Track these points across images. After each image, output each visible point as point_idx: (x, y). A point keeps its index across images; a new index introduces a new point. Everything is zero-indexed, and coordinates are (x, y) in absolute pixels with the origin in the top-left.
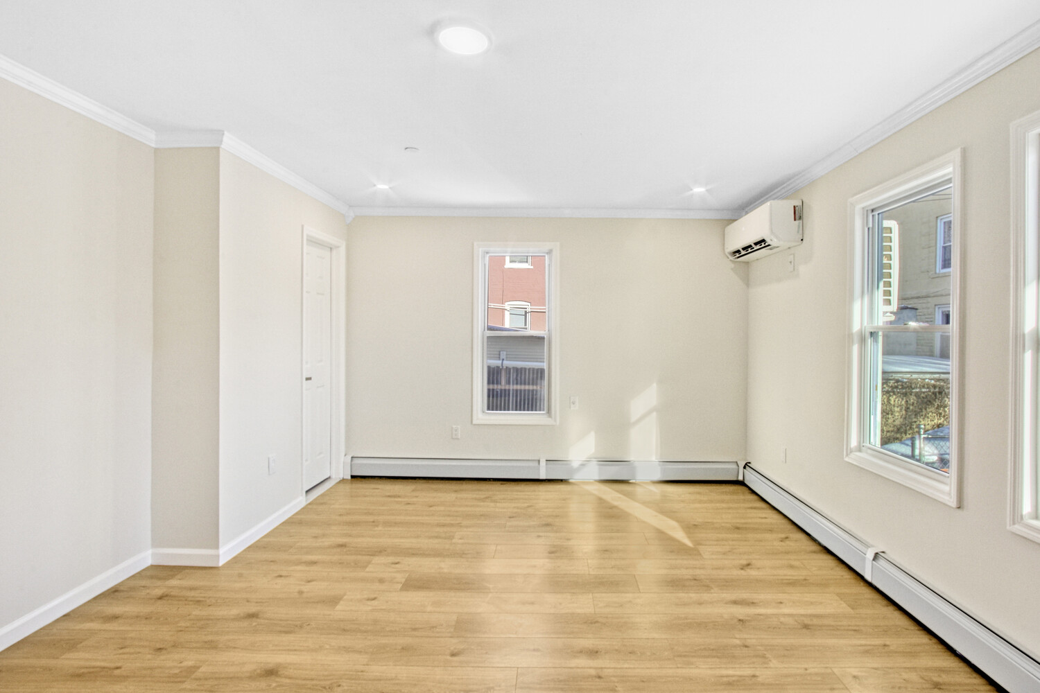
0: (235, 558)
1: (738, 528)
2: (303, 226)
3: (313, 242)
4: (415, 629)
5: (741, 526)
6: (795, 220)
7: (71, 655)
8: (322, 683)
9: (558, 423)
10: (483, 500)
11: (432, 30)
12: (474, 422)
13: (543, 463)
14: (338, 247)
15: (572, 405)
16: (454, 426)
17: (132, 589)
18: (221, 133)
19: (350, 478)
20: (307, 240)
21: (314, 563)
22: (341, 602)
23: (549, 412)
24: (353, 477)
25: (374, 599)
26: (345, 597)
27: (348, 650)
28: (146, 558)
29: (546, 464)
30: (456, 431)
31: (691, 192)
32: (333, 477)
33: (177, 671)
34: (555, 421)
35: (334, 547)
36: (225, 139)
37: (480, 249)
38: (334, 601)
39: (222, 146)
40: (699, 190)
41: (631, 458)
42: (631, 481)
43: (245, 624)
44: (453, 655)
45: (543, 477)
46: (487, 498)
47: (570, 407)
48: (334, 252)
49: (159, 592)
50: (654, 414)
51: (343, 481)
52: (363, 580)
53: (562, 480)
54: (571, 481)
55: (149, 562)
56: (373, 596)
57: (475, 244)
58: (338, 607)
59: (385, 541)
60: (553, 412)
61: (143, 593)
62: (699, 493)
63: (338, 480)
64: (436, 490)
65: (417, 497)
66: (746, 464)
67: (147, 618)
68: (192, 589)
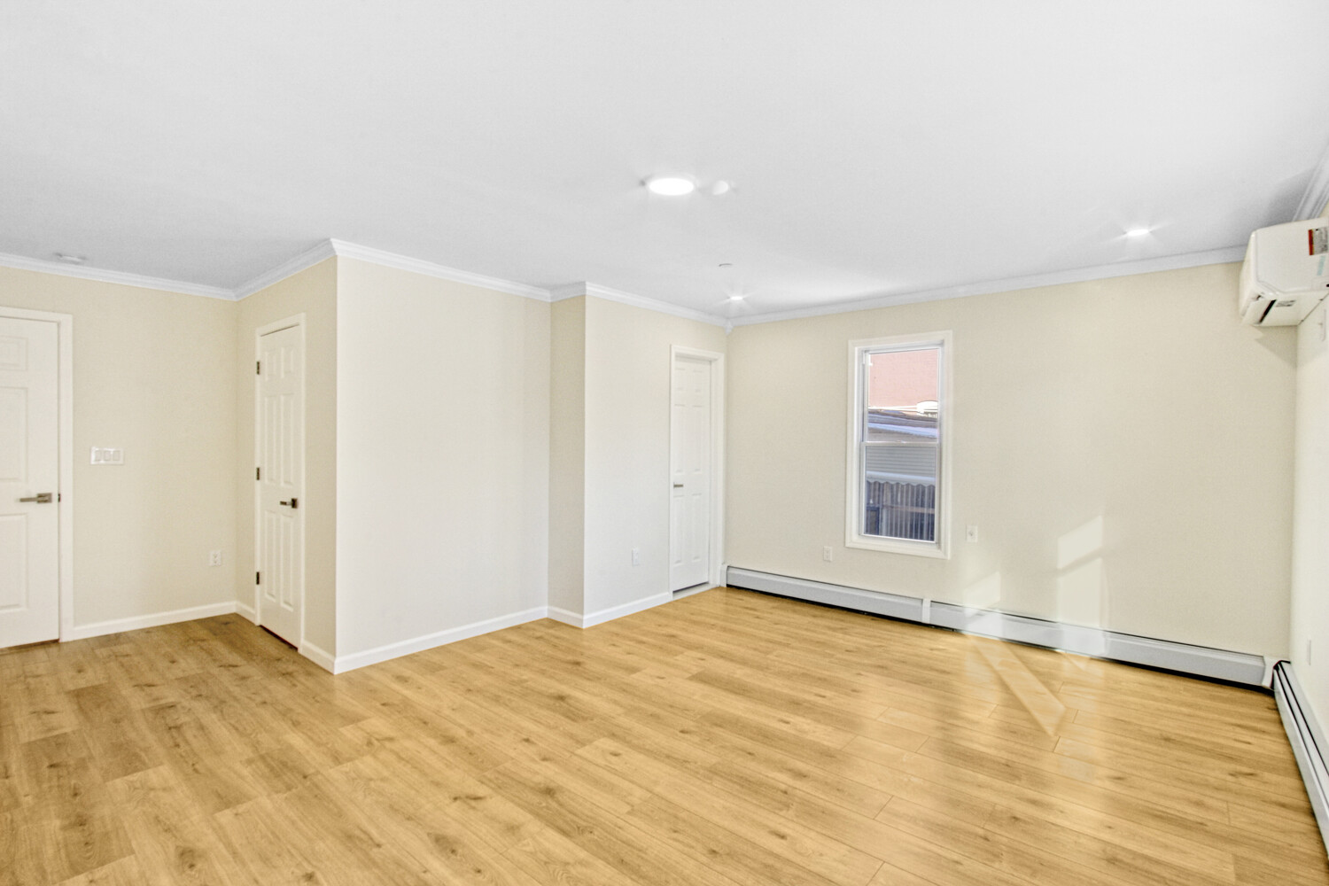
0: (596, 626)
1: (1167, 739)
2: (670, 346)
3: (681, 357)
4: (671, 706)
5: (1173, 737)
6: (1311, 253)
7: (478, 654)
8: (583, 714)
9: (949, 557)
10: (834, 630)
11: (643, 183)
12: (848, 545)
13: (927, 604)
14: (716, 360)
15: (969, 537)
16: (826, 547)
17: (528, 629)
18: (583, 284)
19: (725, 586)
20: (677, 356)
21: (643, 642)
22: (638, 673)
23: (939, 543)
24: (728, 586)
25: (663, 678)
26: (644, 671)
27: (615, 702)
28: (543, 611)
29: (931, 606)
30: (827, 552)
31: (1124, 236)
32: (711, 582)
33: (516, 679)
34: (945, 553)
35: (667, 636)
36: (588, 288)
37: (856, 349)
38: (633, 670)
39: (587, 293)
40: (1138, 233)
41: (1059, 619)
42: (1057, 650)
43: (570, 667)
44: (682, 732)
45: (926, 620)
46: (841, 629)
47: (966, 539)
48: (713, 364)
49: (538, 634)
50: (1099, 561)
51: (719, 588)
52: (667, 664)
53: (953, 630)
54: (964, 632)
55: (546, 615)
56: (663, 676)
57: (850, 342)
58: (634, 676)
59: (707, 641)
60: (942, 545)
61: (531, 633)
62: (1159, 687)
63: (714, 586)
64: (795, 611)
65: (771, 613)
66: (1280, 663)
67: (524, 647)
68: (557, 638)
